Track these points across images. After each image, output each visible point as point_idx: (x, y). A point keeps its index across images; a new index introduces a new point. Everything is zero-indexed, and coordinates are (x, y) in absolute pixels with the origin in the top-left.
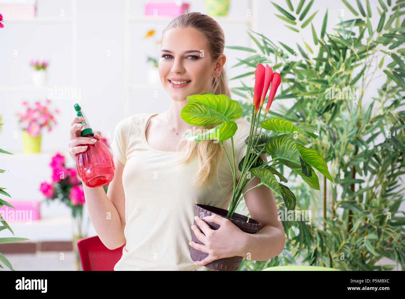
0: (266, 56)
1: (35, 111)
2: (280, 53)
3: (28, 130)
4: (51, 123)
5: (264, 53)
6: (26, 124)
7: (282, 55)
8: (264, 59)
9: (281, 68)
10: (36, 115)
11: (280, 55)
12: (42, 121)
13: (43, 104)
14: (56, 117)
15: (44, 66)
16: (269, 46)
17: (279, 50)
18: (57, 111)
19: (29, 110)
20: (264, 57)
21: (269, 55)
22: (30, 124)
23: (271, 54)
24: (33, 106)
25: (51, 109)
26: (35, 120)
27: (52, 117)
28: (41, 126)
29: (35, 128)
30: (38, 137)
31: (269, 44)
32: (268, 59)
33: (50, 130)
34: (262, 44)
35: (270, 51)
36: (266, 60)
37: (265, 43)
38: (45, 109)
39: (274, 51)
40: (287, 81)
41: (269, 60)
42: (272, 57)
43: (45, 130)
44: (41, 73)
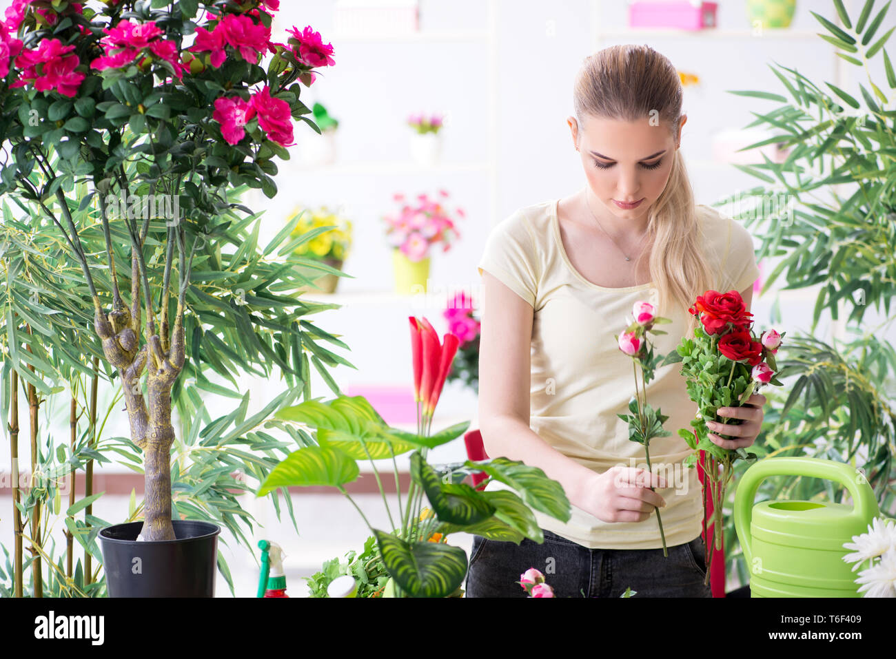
0: (804, 108)
1: (419, 211)
2: (826, 101)
3: (403, 248)
4: (449, 234)
5: (800, 103)
6: (399, 237)
7: (830, 106)
8: (801, 113)
9: (830, 130)
10: (419, 220)
11: (826, 105)
12: (430, 231)
13: (434, 198)
14: (459, 223)
15: (433, 126)
16: (808, 91)
17: (825, 98)
18: (461, 213)
19: (406, 210)
20: (800, 110)
21: (808, 106)
22: (409, 236)
23: (812, 104)
24: (415, 204)
25: (449, 208)
26: (416, 230)
27: (450, 224)
28: (430, 241)
29: (418, 246)
30: (424, 262)
31: (808, 87)
32: (807, 114)
33: (447, 248)
34: (797, 87)
35: (811, 99)
36: (803, 114)
37: (802, 85)
38: (436, 207)
39: (817, 98)
40: (840, 151)
41: (810, 116)
42: (814, 109)
43: (437, 248)
44: (429, 138)
